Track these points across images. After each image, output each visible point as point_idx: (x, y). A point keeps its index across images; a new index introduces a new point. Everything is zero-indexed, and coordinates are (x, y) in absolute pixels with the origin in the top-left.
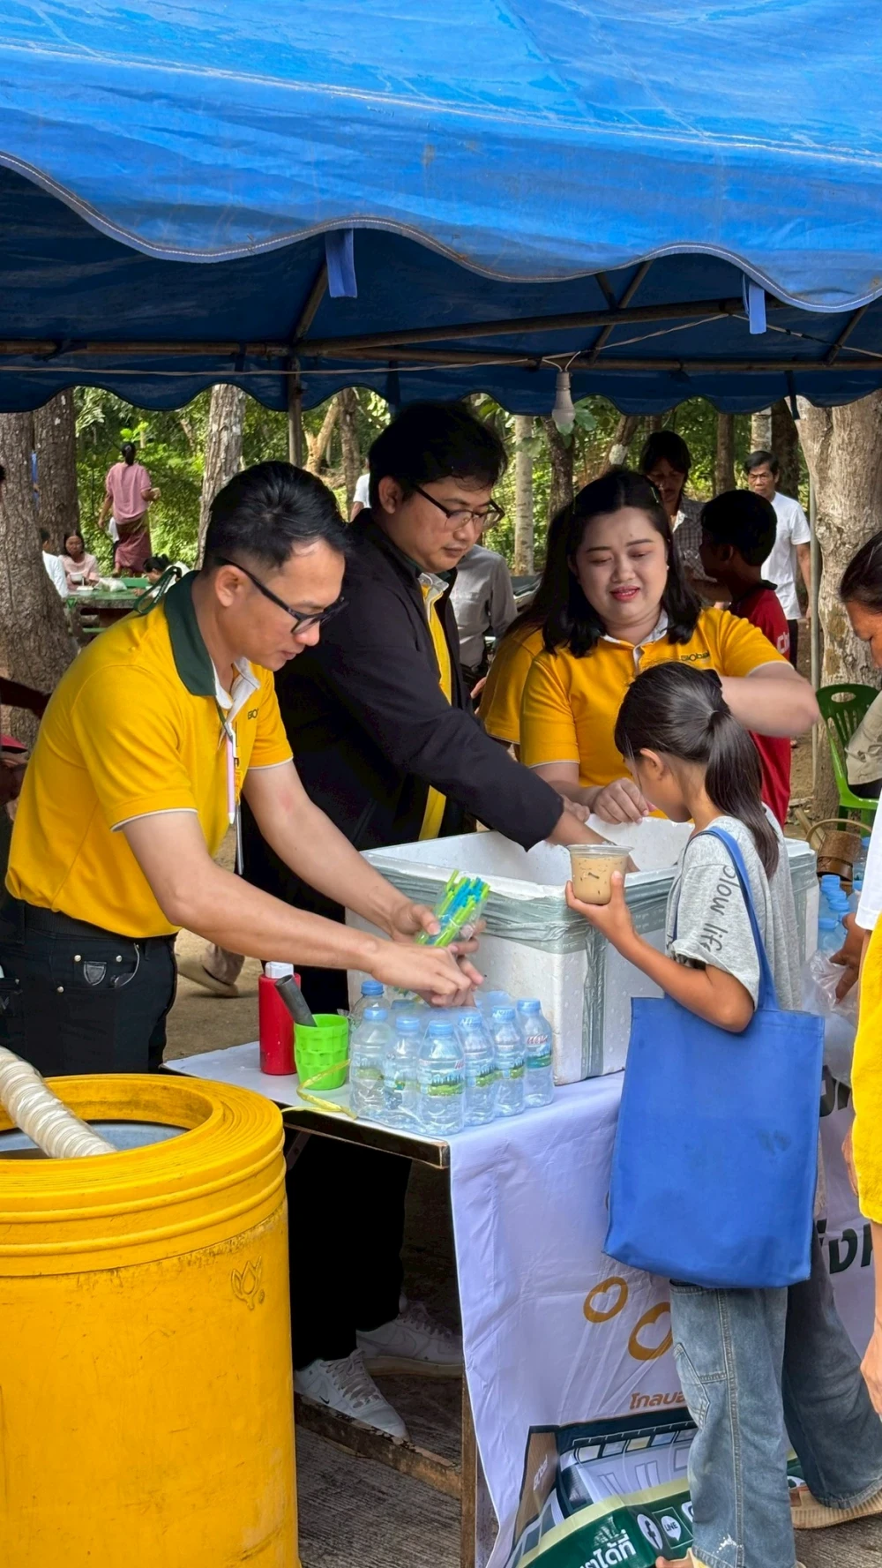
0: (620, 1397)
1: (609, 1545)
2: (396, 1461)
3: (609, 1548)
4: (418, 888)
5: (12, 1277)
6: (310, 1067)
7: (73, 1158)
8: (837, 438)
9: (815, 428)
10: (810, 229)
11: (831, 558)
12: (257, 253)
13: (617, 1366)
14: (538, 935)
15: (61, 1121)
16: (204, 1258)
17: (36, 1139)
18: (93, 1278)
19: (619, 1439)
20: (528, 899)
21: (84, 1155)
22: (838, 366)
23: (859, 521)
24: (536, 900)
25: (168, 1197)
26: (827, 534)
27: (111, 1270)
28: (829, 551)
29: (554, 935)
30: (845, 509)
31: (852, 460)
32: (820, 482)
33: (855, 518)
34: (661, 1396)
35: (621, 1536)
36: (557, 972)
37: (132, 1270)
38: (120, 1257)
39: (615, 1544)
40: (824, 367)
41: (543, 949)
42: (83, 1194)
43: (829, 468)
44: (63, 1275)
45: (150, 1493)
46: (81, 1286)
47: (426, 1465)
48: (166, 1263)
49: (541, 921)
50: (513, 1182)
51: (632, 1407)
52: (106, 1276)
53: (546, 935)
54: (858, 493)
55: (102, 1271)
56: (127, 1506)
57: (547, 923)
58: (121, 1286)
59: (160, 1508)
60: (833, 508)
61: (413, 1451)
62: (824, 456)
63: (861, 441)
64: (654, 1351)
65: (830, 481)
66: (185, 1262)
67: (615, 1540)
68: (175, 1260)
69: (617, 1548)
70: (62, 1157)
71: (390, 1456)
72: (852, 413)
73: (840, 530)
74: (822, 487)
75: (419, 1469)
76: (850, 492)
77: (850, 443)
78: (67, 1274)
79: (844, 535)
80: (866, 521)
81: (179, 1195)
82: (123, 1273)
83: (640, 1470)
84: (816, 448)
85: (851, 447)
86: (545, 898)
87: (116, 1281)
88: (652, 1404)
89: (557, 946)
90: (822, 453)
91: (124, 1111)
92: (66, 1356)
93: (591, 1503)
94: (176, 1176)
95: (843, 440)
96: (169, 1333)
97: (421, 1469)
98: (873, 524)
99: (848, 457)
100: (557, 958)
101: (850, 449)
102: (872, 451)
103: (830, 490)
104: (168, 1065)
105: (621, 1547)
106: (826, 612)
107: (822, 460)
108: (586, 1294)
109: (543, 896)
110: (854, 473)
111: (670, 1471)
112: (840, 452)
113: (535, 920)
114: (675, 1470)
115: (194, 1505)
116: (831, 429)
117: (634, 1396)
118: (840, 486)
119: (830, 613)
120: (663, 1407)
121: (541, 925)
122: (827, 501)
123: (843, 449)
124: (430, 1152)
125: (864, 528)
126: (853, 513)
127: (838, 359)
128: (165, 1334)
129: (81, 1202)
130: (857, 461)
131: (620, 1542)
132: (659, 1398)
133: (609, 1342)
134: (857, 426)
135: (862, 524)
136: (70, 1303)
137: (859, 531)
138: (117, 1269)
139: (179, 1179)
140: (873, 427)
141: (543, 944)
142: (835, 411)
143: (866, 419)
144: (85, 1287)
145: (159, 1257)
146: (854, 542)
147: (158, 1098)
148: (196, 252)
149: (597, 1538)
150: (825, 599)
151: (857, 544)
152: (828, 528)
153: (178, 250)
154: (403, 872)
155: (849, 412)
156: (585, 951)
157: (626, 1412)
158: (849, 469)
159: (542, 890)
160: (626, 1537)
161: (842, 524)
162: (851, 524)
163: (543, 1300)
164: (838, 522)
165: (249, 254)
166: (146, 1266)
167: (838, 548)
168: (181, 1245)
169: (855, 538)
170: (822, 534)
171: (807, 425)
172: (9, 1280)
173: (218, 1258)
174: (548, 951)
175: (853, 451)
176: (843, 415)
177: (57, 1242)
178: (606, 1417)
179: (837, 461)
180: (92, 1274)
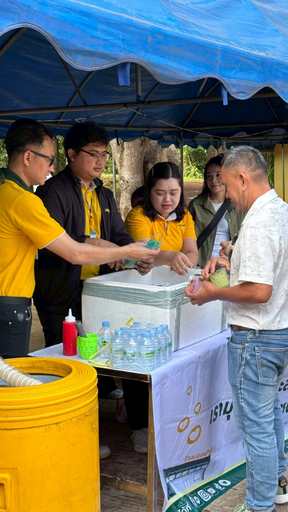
0: (183, 458)
1: (183, 508)
2: (119, 485)
3: (183, 509)
4: (112, 290)
5: (22, 429)
6: (87, 352)
7: (27, 386)
8: (126, 152)
9: (118, 149)
10: (239, 72)
11: (124, 191)
12: (103, 69)
13: (184, 447)
14: (162, 303)
15: (17, 374)
16: (84, 417)
17: (7, 381)
18: (51, 426)
19: (180, 472)
20: (157, 291)
21: (32, 385)
22: (130, 129)
23: (134, 179)
24: (160, 292)
25: (74, 396)
26: (123, 183)
27: (56, 424)
28: (124, 189)
29: (168, 303)
30: (129, 175)
31: (131, 159)
32: (120, 167)
33: (132, 178)
34: (193, 456)
35: (186, 504)
36: (168, 315)
37: (63, 423)
38: (59, 419)
39: (184, 507)
40: (126, 129)
41: (163, 308)
42: (48, 397)
43: (123, 162)
44: (40, 426)
45: (68, 502)
46: (47, 430)
47: (131, 486)
48: (73, 420)
49: (162, 298)
50: (165, 386)
51: (185, 461)
52: (55, 426)
53: (164, 303)
54: (133, 170)
55: (54, 424)
56: (60, 507)
57: (164, 299)
58: (60, 429)
59: (71, 507)
60: (125, 175)
61: (126, 481)
62: (121, 158)
63: (134, 153)
64: (193, 441)
65: (124, 166)
66: (79, 419)
67: (184, 506)
68: (76, 419)
69: (185, 508)
70: (21, 386)
71: (116, 484)
72: (131, 144)
73: (127, 182)
74: (121, 168)
75: (129, 487)
76: (130, 169)
77: (131, 154)
78: (42, 426)
79: (129, 183)
80: (136, 179)
81: (78, 395)
82: (60, 424)
83: (185, 482)
84: (119, 155)
85: (131, 155)
86: (164, 291)
87: (58, 427)
88: (190, 459)
89: (168, 307)
90: (121, 157)
91: (29, 370)
92: (41, 456)
93: (175, 494)
94: (76, 389)
95: (128, 153)
96: (74, 444)
97: (130, 487)
98: (138, 180)
99: (130, 158)
100: (168, 311)
101: (131, 156)
102: (138, 156)
103: (123, 169)
104: (29, 354)
105: (187, 508)
106: (123, 208)
107: (121, 159)
108: (179, 423)
109: (163, 290)
110: (132, 164)
111: (193, 481)
112: (127, 157)
113: (160, 298)
114: (194, 481)
115: (80, 505)
116: (124, 149)
117: (186, 457)
118: (127, 168)
119: (124, 208)
120: (193, 460)
121: (163, 300)
122: (123, 172)
123: (128, 156)
124: (145, 377)
125: (135, 181)
126: (131, 177)
127: (130, 127)
128: (73, 445)
129: (48, 400)
130: (133, 159)
131: (186, 506)
132: (193, 457)
133: (183, 439)
134: (133, 148)
135: (134, 180)
136: (43, 436)
137: (134, 182)
138: (58, 423)
139: (77, 390)
140: (138, 149)
141: (163, 306)
142: (126, 144)
143: (136, 146)
144: (48, 430)
145: (71, 418)
146: (132, 185)
147: (42, 365)
148: (87, 67)
149: (178, 506)
150: (122, 204)
151: (133, 187)
152: (124, 181)
153: (82, 66)
154: (106, 285)
155: (130, 144)
156: (175, 308)
157: (183, 462)
158: (130, 162)
159: (162, 288)
160: (188, 504)
161: (128, 180)
162: (131, 180)
163: (168, 426)
164: (127, 179)
165: (101, 69)
166: (67, 421)
167: (127, 188)
168: (78, 413)
169: (132, 184)
170: (122, 183)
171: (115, 148)
172: (21, 430)
173: (87, 417)
174: (165, 309)
175: (131, 157)
176: (128, 145)
177: (39, 415)
178: (178, 465)
179: (126, 160)
180: (50, 425)
